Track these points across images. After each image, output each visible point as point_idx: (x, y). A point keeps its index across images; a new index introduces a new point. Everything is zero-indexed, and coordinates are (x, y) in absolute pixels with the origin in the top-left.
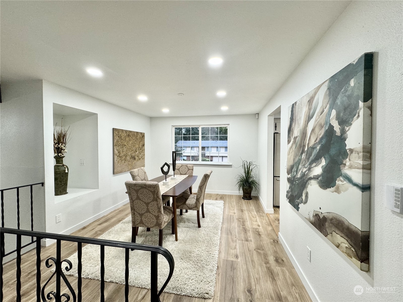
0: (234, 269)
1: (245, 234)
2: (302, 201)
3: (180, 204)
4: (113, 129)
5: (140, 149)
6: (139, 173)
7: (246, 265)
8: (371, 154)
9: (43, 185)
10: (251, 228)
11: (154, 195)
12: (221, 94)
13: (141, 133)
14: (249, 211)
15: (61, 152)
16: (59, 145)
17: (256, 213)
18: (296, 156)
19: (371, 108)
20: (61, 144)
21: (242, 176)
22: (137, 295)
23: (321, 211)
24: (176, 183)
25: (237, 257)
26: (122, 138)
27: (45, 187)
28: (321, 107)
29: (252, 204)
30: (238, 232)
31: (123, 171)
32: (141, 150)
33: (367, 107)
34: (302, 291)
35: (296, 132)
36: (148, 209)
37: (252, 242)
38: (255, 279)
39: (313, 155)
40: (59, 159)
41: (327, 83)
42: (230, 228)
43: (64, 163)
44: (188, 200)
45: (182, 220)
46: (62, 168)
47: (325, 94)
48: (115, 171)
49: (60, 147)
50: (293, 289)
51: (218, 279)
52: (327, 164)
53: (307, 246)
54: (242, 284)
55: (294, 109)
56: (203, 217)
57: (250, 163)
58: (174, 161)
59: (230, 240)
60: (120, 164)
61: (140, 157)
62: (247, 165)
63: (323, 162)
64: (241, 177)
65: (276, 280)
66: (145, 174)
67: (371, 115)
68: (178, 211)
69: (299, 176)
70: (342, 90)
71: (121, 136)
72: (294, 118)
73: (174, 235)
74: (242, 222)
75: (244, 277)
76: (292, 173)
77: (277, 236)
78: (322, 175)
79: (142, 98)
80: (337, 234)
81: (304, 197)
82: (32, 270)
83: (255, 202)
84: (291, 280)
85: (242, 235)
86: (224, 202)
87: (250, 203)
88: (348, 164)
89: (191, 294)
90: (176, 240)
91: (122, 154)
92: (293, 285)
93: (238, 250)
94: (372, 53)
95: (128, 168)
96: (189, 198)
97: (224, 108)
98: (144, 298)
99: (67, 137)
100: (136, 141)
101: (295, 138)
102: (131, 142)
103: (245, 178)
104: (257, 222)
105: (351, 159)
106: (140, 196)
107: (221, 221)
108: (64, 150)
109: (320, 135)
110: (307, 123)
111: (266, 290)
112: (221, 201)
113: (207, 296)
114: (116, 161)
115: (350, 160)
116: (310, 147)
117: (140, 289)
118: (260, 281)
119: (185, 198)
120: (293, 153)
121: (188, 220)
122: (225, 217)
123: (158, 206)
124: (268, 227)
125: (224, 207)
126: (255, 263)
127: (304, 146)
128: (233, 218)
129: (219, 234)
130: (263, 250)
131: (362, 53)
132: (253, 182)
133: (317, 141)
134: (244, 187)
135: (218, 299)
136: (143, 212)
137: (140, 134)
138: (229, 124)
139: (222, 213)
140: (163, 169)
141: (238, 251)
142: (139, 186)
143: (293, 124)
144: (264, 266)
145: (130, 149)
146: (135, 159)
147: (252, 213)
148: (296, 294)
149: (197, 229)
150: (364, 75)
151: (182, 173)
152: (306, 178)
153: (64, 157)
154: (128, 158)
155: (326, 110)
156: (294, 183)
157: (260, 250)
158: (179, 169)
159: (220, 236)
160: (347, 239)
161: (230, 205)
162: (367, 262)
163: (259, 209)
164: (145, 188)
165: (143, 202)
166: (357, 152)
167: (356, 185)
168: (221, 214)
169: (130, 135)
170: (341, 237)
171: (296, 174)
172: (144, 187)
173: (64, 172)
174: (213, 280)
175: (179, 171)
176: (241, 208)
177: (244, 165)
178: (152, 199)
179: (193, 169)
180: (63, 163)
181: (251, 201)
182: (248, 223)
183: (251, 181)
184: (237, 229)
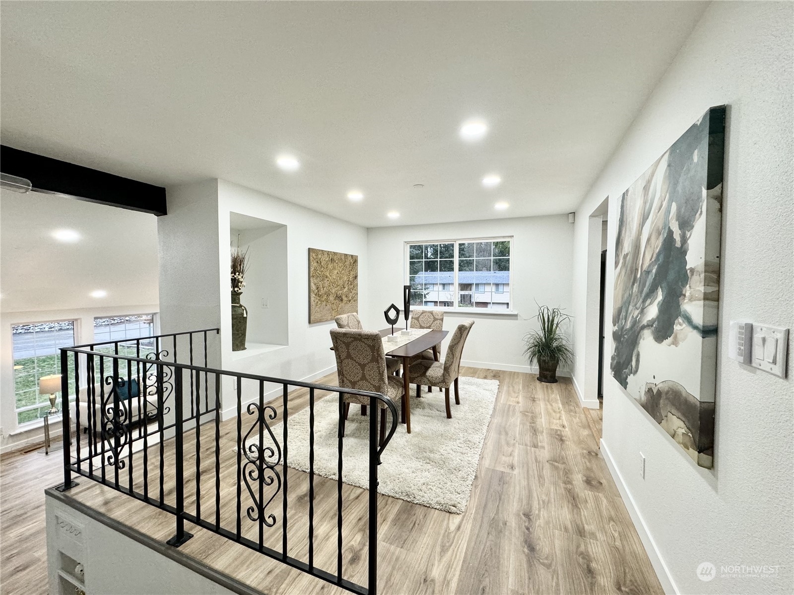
0: (504, 483)
1: (534, 437)
2: (632, 369)
3: (416, 375)
4: (309, 249)
5: (350, 283)
6: (350, 322)
7: (526, 481)
8: (719, 276)
9: (218, 333)
10: (547, 428)
11: (373, 352)
12: (492, 180)
13: (352, 256)
14: (548, 401)
15: (237, 286)
16: (235, 275)
17: (561, 406)
18: (625, 291)
19: (720, 199)
20: (237, 274)
21: (538, 337)
22: (349, 492)
23: (654, 381)
24: (409, 340)
25: (512, 468)
26: (322, 264)
27: (220, 335)
28: (659, 198)
29: (555, 392)
30: (520, 431)
31: (324, 319)
32: (351, 285)
33: (713, 198)
34: (627, 530)
35: (627, 247)
36: (364, 375)
37: (545, 449)
38: (541, 503)
39: (647, 284)
40: (235, 296)
41: (666, 156)
42: (506, 424)
43: (241, 303)
44: (430, 369)
45: (420, 405)
46: (240, 311)
47: (665, 178)
48: (312, 318)
49: (237, 278)
50: (610, 525)
51: (475, 492)
52: (665, 299)
53: (640, 453)
54: (515, 504)
55: (625, 204)
56: (458, 402)
57: (554, 312)
58: (407, 304)
59: (503, 442)
60: (319, 308)
61: (350, 298)
62: (548, 315)
63: (660, 296)
64: (535, 338)
65: (580, 509)
66: (358, 325)
67: (721, 210)
68: (413, 386)
69: (628, 325)
70: (685, 169)
71: (320, 262)
72: (625, 220)
73: (406, 425)
74: (531, 418)
75: (521, 496)
76: (620, 322)
77: (598, 445)
78: (658, 317)
79: (355, 196)
80: (673, 415)
81: (634, 363)
82: (210, 446)
83: (563, 386)
84: (610, 512)
85: (528, 438)
86: (499, 384)
87: (552, 388)
88: (688, 294)
89: (428, 504)
90: (409, 431)
91: (322, 292)
92: (611, 519)
93: (516, 458)
94: (723, 107)
95: (331, 315)
96: (432, 366)
97: (502, 206)
98: (359, 498)
99: (245, 263)
100: (343, 270)
101: (626, 256)
102: (336, 272)
103: (544, 340)
104: (561, 421)
105: (693, 286)
106: (352, 352)
107: (491, 412)
108: (241, 282)
109: (657, 247)
110: (641, 229)
111: (559, 519)
112: (493, 381)
113: (453, 509)
114: (313, 303)
115: (690, 287)
116: (645, 271)
117: (353, 487)
118: (550, 505)
119: (425, 367)
120: (622, 285)
121: (430, 406)
122: (498, 407)
123: (379, 371)
124: (582, 430)
125: (499, 392)
126: (544, 480)
127: (637, 270)
128: (514, 409)
129: (485, 431)
130: (564, 463)
131: (707, 109)
132: (559, 349)
133: (653, 260)
134: (542, 358)
135: (472, 516)
136: (356, 379)
137: (350, 257)
138: (513, 236)
139: (494, 400)
140: (389, 314)
141: (516, 460)
142: (351, 337)
143: (623, 232)
144: (560, 487)
145: (334, 283)
146: (342, 300)
147: (554, 404)
148: (613, 532)
149: (446, 420)
150: (709, 145)
151: (423, 325)
152: (637, 327)
153: (242, 293)
154: (331, 298)
155: (665, 204)
156: (622, 339)
157: (559, 463)
158: (419, 317)
159: (486, 435)
160: (683, 419)
161: (511, 388)
162: (710, 452)
163: (570, 398)
164: (360, 340)
165: (357, 362)
166: (698, 273)
167: (695, 327)
168: (490, 401)
169: (334, 260)
170: (678, 418)
171: (625, 322)
172: (360, 338)
173: (241, 316)
174: (466, 492)
175: (418, 321)
176: (531, 396)
177: (541, 314)
178: (370, 358)
179: (443, 319)
180: (239, 302)
181: (554, 385)
182: (543, 420)
183: (557, 347)
184: (518, 427)
